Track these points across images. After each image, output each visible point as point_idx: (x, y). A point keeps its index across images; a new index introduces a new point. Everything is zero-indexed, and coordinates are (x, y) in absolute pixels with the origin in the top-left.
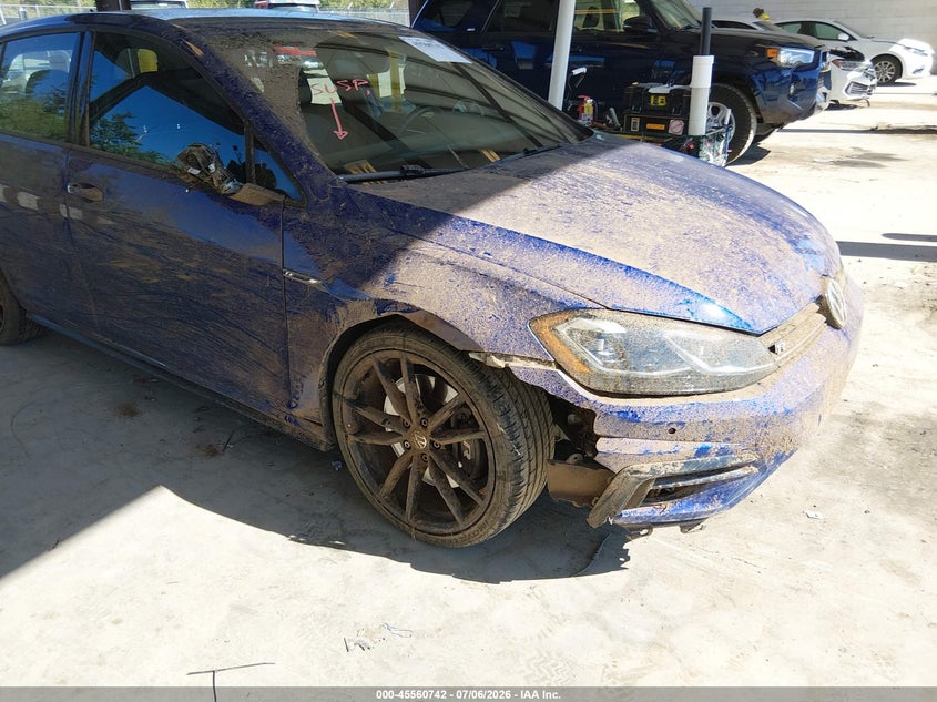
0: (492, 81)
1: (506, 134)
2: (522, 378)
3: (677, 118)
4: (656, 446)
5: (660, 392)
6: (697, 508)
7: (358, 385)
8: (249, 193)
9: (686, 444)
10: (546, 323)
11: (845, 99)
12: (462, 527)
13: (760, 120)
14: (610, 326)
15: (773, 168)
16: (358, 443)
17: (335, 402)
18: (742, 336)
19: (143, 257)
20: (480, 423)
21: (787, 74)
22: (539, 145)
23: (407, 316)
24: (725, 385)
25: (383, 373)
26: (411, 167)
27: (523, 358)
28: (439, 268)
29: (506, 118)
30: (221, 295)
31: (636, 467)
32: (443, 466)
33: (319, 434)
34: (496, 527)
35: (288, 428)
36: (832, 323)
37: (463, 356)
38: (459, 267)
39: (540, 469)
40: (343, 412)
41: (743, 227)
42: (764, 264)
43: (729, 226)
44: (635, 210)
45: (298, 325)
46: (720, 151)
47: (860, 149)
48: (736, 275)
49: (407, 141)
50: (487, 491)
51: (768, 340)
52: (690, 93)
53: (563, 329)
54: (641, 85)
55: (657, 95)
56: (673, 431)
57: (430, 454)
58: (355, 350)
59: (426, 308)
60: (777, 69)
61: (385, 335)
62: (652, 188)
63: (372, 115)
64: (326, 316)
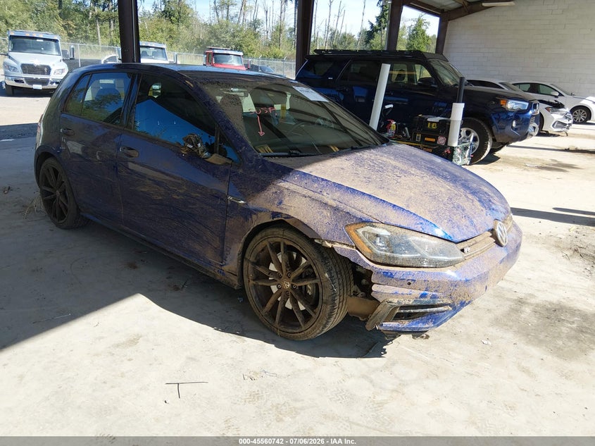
0: (338, 110)
1: (345, 138)
2: (339, 253)
3: (442, 136)
4: (401, 290)
5: (404, 264)
6: (420, 325)
7: (258, 255)
8: (215, 159)
9: (416, 291)
10: (352, 227)
11: (552, 130)
12: (303, 329)
13: (494, 140)
14: (383, 232)
15: (500, 168)
16: (255, 285)
17: (245, 263)
18: (447, 242)
19: (155, 186)
20: (317, 275)
21: (511, 115)
22: (361, 145)
23: (286, 220)
24: (438, 264)
25: (271, 249)
26: (294, 152)
27: (340, 243)
28: (304, 199)
29: (345, 130)
30: (194, 207)
31: (390, 300)
32: (297, 297)
33: (235, 281)
34: (320, 329)
35: (219, 276)
36: (498, 243)
37: (311, 241)
38: (313, 199)
39: (345, 301)
40: (248, 267)
41: (456, 192)
42: (463, 210)
43: (449, 191)
44: (403, 180)
45: (231, 223)
46: (466, 156)
47: (556, 161)
48: (448, 214)
49: (291, 139)
50: (317, 310)
51: (461, 246)
52: (450, 123)
53: (360, 231)
54: (424, 116)
55: (432, 122)
56: (409, 284)
57: (291, 291)
58: (258, 237)
59: (296, 217)
60: (506, 111)
61: (274, 230)
62: (413, 170)
63: (273, 123)
64: (246, 219)
